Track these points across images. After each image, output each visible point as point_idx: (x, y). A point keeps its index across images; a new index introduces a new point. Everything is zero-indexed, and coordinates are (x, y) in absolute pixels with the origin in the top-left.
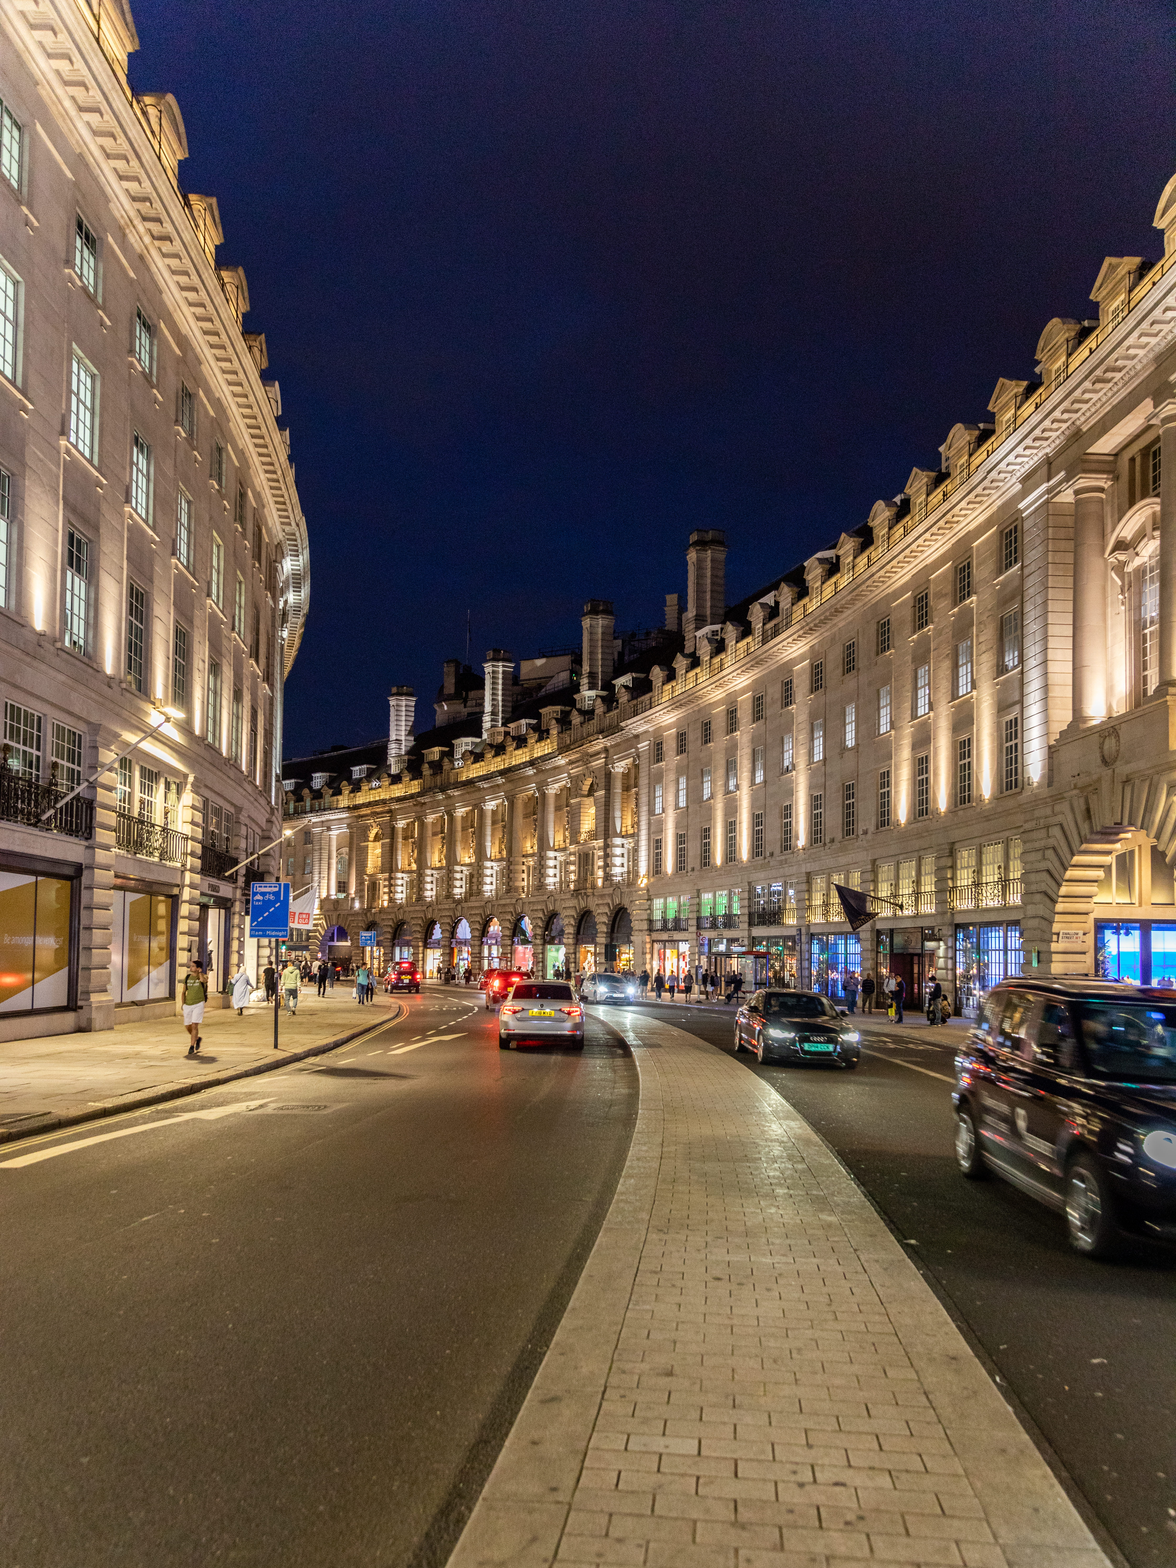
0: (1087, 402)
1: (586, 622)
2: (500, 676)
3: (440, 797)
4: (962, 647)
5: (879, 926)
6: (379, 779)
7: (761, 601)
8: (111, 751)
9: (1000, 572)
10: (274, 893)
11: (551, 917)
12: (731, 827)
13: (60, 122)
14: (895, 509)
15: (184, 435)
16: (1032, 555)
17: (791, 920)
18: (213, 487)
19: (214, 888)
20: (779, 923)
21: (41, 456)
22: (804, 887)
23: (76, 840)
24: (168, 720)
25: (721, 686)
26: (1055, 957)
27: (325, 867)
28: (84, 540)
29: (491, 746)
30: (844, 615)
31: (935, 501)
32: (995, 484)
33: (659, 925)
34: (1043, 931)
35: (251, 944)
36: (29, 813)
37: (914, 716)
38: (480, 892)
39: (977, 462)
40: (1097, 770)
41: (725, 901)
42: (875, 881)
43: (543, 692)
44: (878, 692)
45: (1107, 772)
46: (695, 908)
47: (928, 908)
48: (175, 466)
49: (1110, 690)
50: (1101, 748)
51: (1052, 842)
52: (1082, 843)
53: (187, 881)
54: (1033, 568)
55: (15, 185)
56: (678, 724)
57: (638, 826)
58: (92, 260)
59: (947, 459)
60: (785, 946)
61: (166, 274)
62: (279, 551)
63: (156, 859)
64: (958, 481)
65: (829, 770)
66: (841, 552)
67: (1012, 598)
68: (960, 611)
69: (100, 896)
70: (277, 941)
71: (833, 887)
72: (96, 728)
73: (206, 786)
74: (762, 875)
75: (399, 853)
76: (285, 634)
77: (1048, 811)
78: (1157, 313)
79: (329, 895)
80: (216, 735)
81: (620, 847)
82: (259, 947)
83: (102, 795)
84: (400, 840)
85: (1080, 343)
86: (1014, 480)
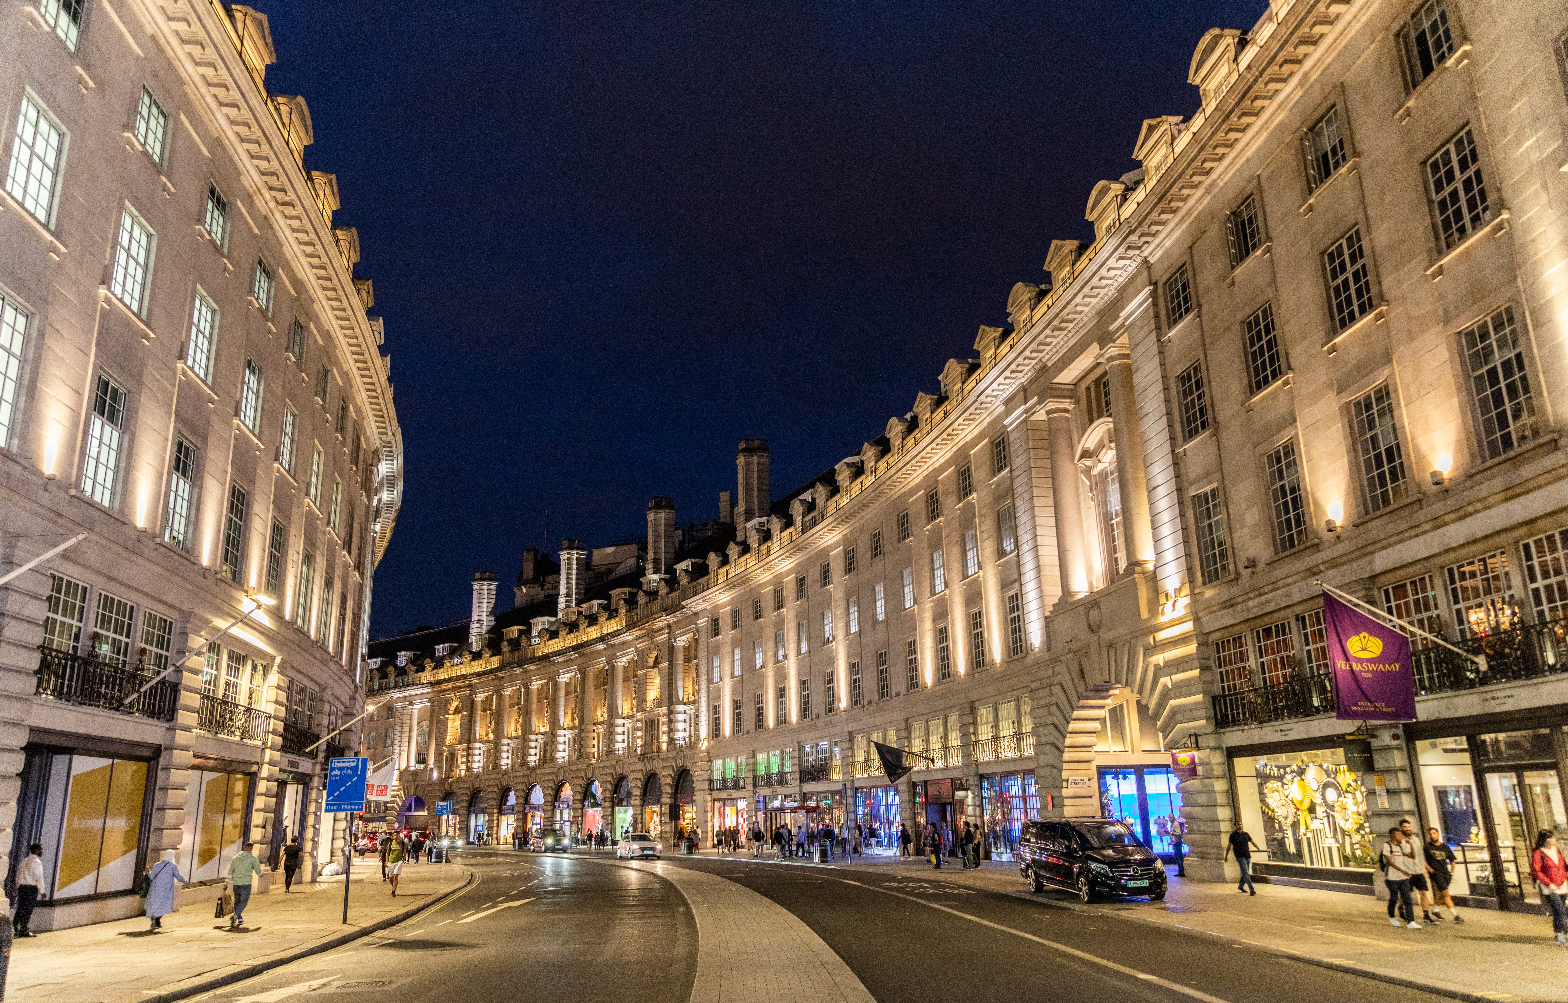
0: (1049, 344)
1: (651, 516)
2: (575, 562)
3: (518, 671)
4: (968, 535)
5: (915, 778)
6: (461, 656)
7: (800, 497)
8: (201, 636)
9: (994, 475)
10: (352, 768)
11: (620, 780)
12: (781, 693)
13: (202, 113)
14: (906, 424)
15: (293, 359)
16: (1018, 461)
17: (837, 776)
18: (317, 403)
19: (294, 764)
20: (826, 779)
21: (158, 376)
22: (847, 745)
23: (157, 722)
24: (259, 607)
25: (768, 569)
26: (1067, 802)
27: (405, 739)
28: (192, 447)
29: (565, 624)
30: (870, 509)
31: (938, 418)
32: (984, 406)
33: (718, 785)
34: (1055, 779)
35: (327, 818)
36: (112, 698)
37: (933, 594)
38: (553, 759)
39: (969, 388)
40: (1086, 637)
41: (778, 760)
42: (909, 738)
43: (612, 576)
44: (902, 572)
45: (1093, 638)
46: (751, 768)
47: (956, 761)
48: (284, 385)
49: (1089, 570)
50: (1087, 618)
51: (1054, 699)
52: (1079, 699)
53: (267, 759)
54: (1019, 471)
55: (157, 160)
56: (731, 602)
57: (699, 694)
58: (221, 219)
59: (945, 386)
60: (833, 800)
61: (288, 232)
62: (376, 457)
63: (237, 738)
64: (955, 403)
65: (863, 641)
66: (864, 458)
67: (1006, 495)
68: (964, 505)
69: (176, 776)
70: (352, 814)
71: (872, 744)
72: (187, 616)
73: (292, 667)
74: (809, 735)
75: (478, 724)
76: (378, 528)
77: (1049, 672)
78: (1095, 281)
79: (408, 767)
80: (306, 619)
81: (682, 713)
82: (335, 820)
83: (187, 678)
84: (479, 712)
85: (1040, 301)
86: (998, 402)
